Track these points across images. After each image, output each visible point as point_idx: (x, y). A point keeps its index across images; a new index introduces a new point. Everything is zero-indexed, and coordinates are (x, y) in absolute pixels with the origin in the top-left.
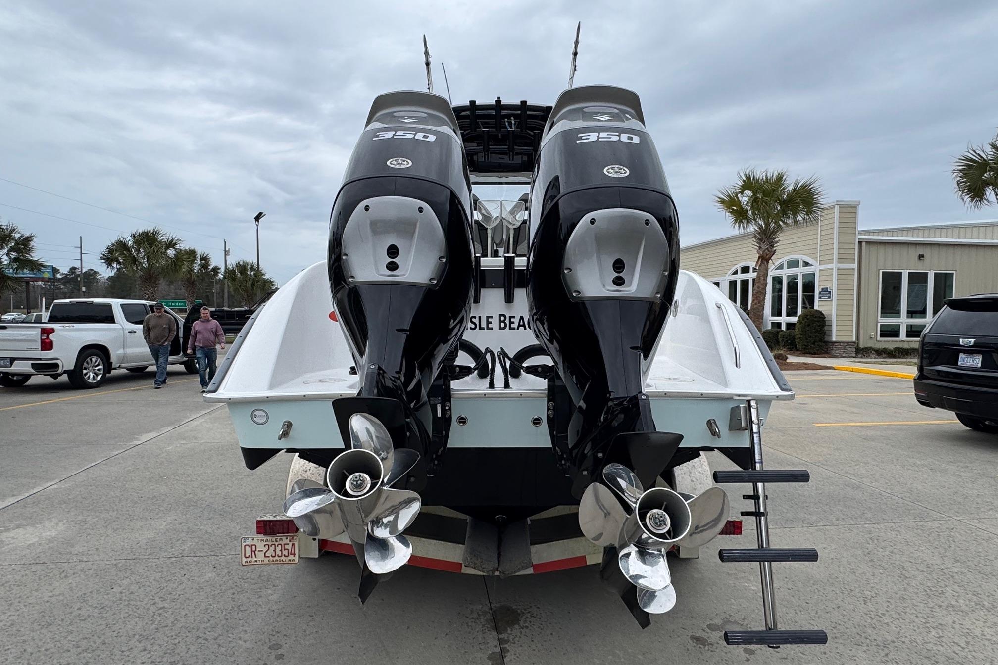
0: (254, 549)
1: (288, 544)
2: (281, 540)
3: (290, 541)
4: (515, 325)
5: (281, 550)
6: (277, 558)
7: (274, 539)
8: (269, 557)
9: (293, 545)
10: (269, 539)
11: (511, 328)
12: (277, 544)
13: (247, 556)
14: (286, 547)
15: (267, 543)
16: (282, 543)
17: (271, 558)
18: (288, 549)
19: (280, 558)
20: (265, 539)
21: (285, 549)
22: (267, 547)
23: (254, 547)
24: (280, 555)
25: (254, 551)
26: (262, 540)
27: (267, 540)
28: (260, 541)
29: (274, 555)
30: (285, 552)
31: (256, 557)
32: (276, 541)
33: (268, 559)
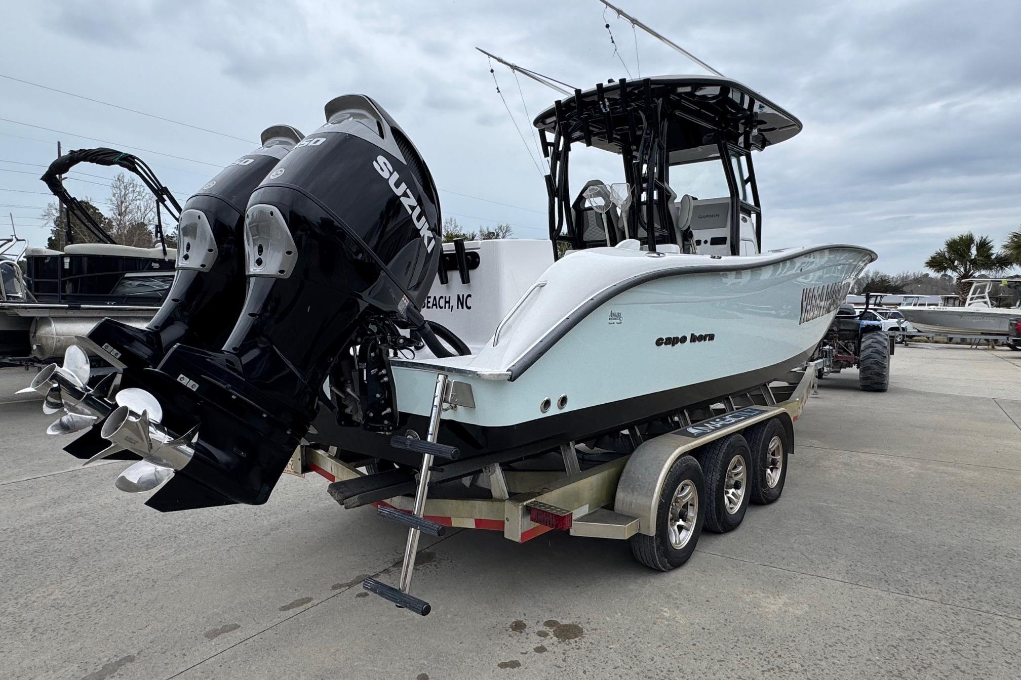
4: (430, 305)
11: (428, 307)
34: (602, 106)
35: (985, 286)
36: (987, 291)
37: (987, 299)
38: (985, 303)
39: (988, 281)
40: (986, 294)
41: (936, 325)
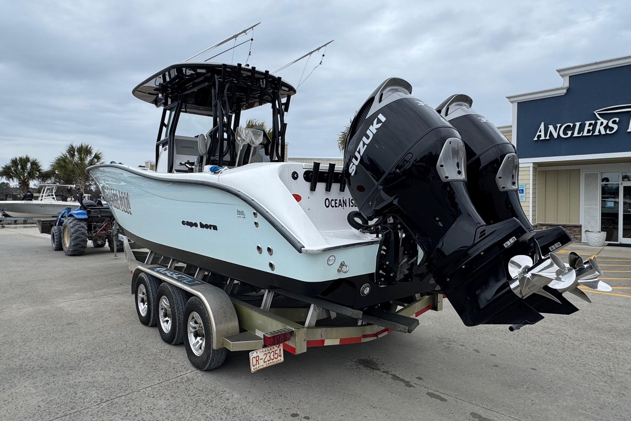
0: (257, 359)
1: (277, 350)
2: (273, 348)
3: (278, 348)
5: (273, 355)
6: (271, 361)
7: (269, 349)
8: (266, 362)
9: (280, 349)
10: (266, 349)
12: (271, 351)
13: (254, 365)
14: (276, 352)
15: (265, 352)
16: (274, 350)
17: (268, 362)
18: (277, 354)
19: (273, 361)
20: (264, 350)
21: (275, 354)
22: (265, 355)
23: (257, 358)
24: (273, 358)
25: (258, 361)
26: (263, 351)
27: (265, 351)
28: (261, 352)
29: (269, 360)
30: (276, 356)
31: (259, 364)
32: (271, 350)
33: (266, 363)
34: (261, 83)
35: (52, 188)
36: (54, 191)
37: (54, 196)
38: (53, 198)
39: (54, 186)
40: (53, 193)
41: (26, 213)
